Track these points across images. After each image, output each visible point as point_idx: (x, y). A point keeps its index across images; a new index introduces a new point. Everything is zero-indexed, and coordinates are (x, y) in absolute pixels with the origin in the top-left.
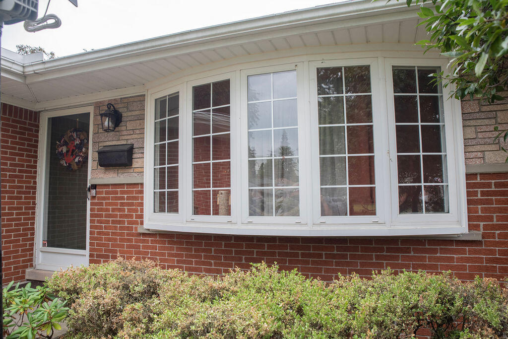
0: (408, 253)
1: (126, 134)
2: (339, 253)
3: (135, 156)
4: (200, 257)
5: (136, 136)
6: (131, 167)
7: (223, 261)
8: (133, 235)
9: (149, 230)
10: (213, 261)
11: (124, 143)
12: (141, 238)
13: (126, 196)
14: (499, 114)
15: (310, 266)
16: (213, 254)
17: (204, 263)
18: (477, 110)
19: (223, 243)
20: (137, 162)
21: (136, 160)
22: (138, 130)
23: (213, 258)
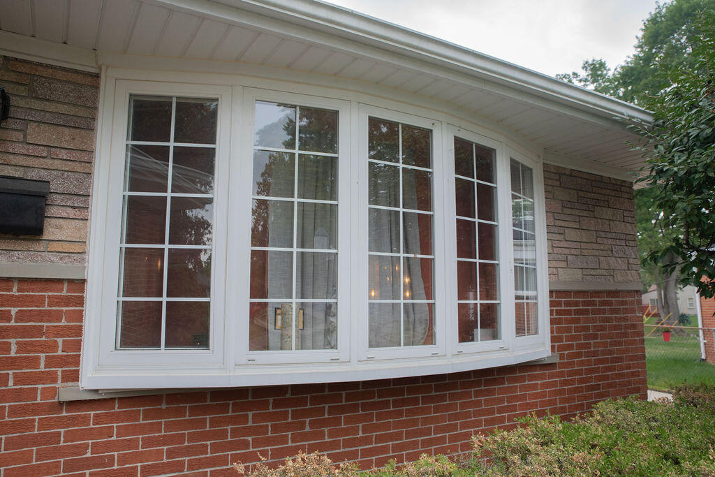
0: (502, 384)
1: (24, 152)
2: (438, 393)
3: (52, 211)
4: (223, 434)
5: (58, 164)
6: (37, 237)
7: (270, 434)
8: (36, 409)
9: (96, 391)
10: (250, 439)
11: (18, 173)
12: (64, 414)
13: (14, 311)
14: (566, 230)
15: (404, 418)
16: (250, 424)
17: (232, 446)
18: (553, 224)
19: (271, 400)
20: (60, 228)
21: (53, 221)
22: (66, 151)
23: (250, 431)
